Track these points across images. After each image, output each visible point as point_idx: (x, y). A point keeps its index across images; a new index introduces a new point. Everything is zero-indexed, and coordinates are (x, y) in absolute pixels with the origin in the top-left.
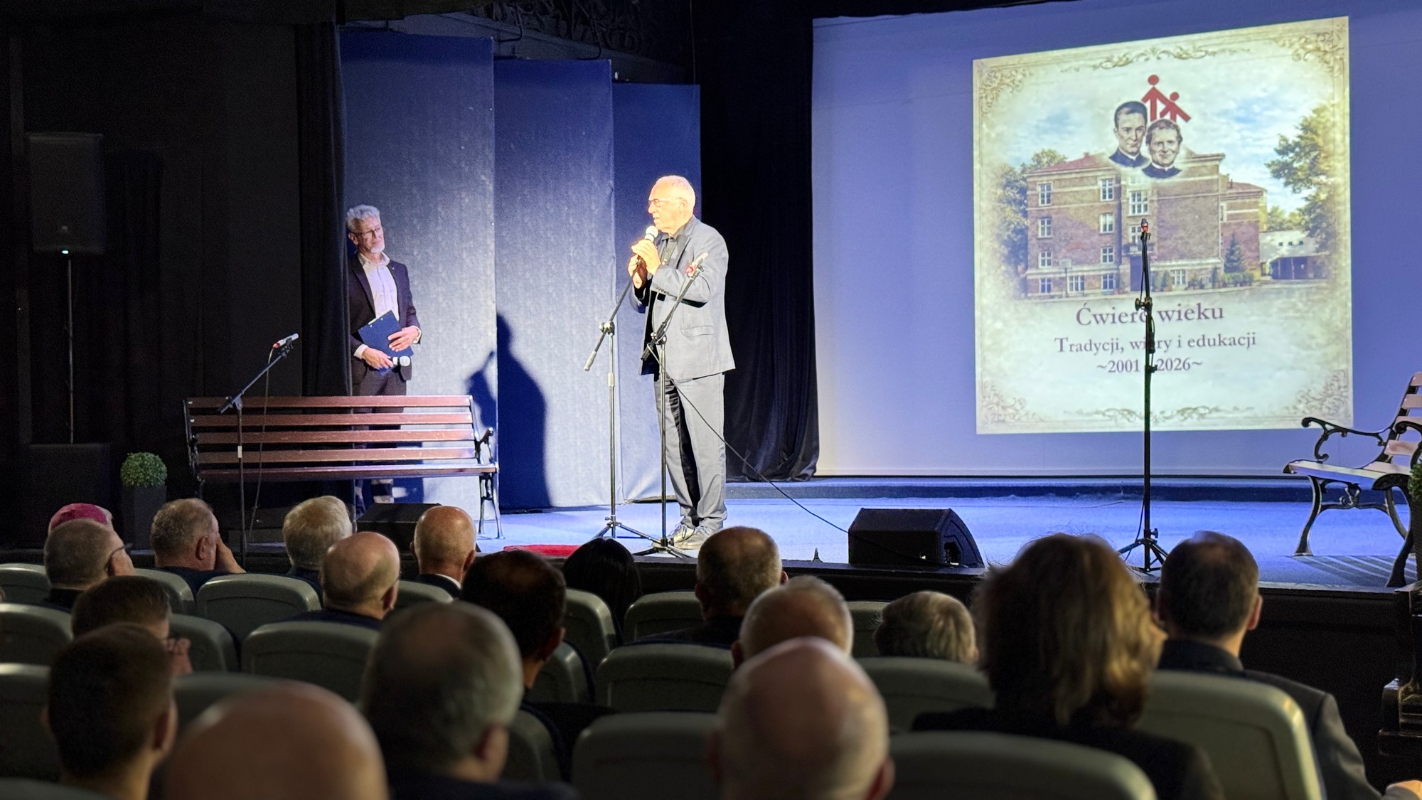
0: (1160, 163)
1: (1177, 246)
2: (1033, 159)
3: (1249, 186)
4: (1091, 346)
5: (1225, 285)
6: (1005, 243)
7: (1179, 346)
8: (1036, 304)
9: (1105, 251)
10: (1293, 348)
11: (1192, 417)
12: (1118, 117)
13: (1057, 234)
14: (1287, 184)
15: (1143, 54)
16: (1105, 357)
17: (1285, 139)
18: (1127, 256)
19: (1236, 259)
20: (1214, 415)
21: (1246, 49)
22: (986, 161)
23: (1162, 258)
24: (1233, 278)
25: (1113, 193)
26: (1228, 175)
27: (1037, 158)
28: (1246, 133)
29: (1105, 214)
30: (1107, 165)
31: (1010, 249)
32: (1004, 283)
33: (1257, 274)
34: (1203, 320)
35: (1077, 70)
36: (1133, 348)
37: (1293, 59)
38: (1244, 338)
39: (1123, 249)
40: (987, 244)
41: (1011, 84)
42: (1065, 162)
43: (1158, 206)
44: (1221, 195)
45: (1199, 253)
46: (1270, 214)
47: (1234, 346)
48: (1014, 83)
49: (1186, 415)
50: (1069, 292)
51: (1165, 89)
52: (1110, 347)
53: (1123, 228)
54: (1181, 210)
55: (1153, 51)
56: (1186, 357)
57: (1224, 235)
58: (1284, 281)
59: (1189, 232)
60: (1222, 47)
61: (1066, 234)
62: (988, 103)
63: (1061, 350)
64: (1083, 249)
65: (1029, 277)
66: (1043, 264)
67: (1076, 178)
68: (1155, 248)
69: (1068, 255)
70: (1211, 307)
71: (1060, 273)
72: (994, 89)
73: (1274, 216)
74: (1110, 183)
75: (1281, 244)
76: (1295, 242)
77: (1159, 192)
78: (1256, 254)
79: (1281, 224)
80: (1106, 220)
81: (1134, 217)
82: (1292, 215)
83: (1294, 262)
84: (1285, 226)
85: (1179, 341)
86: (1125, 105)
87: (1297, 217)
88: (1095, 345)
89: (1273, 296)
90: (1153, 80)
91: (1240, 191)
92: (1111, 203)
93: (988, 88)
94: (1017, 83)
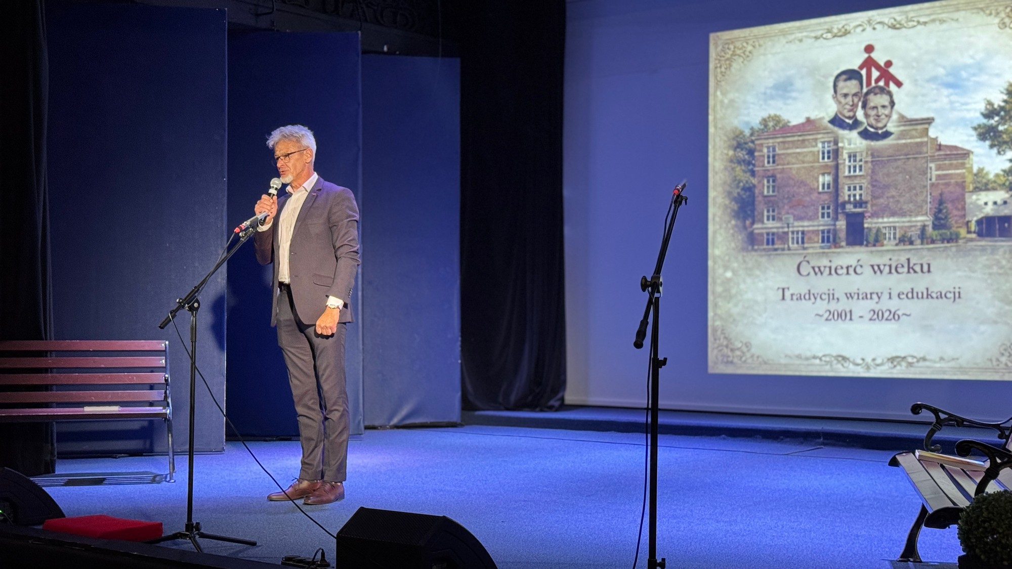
0: (875, 126)
1: (888, 204)
2: (760, 123)
3: (956, 148)
4: (810, 295)
5: (933, 242)
6: (735, 200)
7: (890, 298)
8: (761, 256)
9: (823, 208)
10: (997, 303)
11: (901, 366)
12: (837, 84)
13: (781, 191)
14: (992, 146)
15: (860, 25)
16: (822, 306)
17: (990, 103)
18: (843, 213)
19: (943, 217)
20: (921, 364)
21: (955, 18)
22: (719, 125)
23: (875, 215)
24: (941, 235)
25: (831, 155)
26: (937, 137)
27: (764, 122)
28: (953, 98)
29: (823, 174)
30: (825, 128)
31: (739, 205)
32: (733, 235)
33: (963, 232)
34: (912, 274)
35: (801, 41)
36: (848, 298)
37: (999, 27)
38: (950, 292)
39: (838, 206)
40: (720, 200)
41: (742, 55)
42: (788, 126)
43: (872, 167)
44: (930, 156)
45: (908, 211)
46: (975, 175)
47: (940, 300)
48: (745, 54)
49: (895, 363)
50: (790, 245)
51: (880, 57)
52: (827, 297)
53: (840, 187)
54: (893, 171)
55: (869, 22)
56: (896, 309)
57: (933, 194)
58: (989, 239)
59: (900, 191)
60: (933, 17)
61: (788, 192)
62: (721, 72)
63: (783, 298)
64: (804, 206)
65: (756, 231)
66: (768, 219)
67: (798, 141)
68: (869, 206)
69: (792, 211)
70: (920, 262)
71: (783, 228)
72: (728, 59)
73: (980, 177)
74: (829, 145)
75: (986, 204)
76: (999, 202)
77: (873, 153)
78: (963, 213)
79: (986, 184)
80: (824, 179)
81: (850, 177)
82: (997, 175)
83: (998, 220)
84: (990, 186)
85: (890, 294)
86: (844, 73)
87: (1002, 178)
88: (814, 294)
89: (978, 253)
90: (869, 49)
91: (948, 152)
92: (829, 164)
93: (723, 59)
94: (747, 53)
